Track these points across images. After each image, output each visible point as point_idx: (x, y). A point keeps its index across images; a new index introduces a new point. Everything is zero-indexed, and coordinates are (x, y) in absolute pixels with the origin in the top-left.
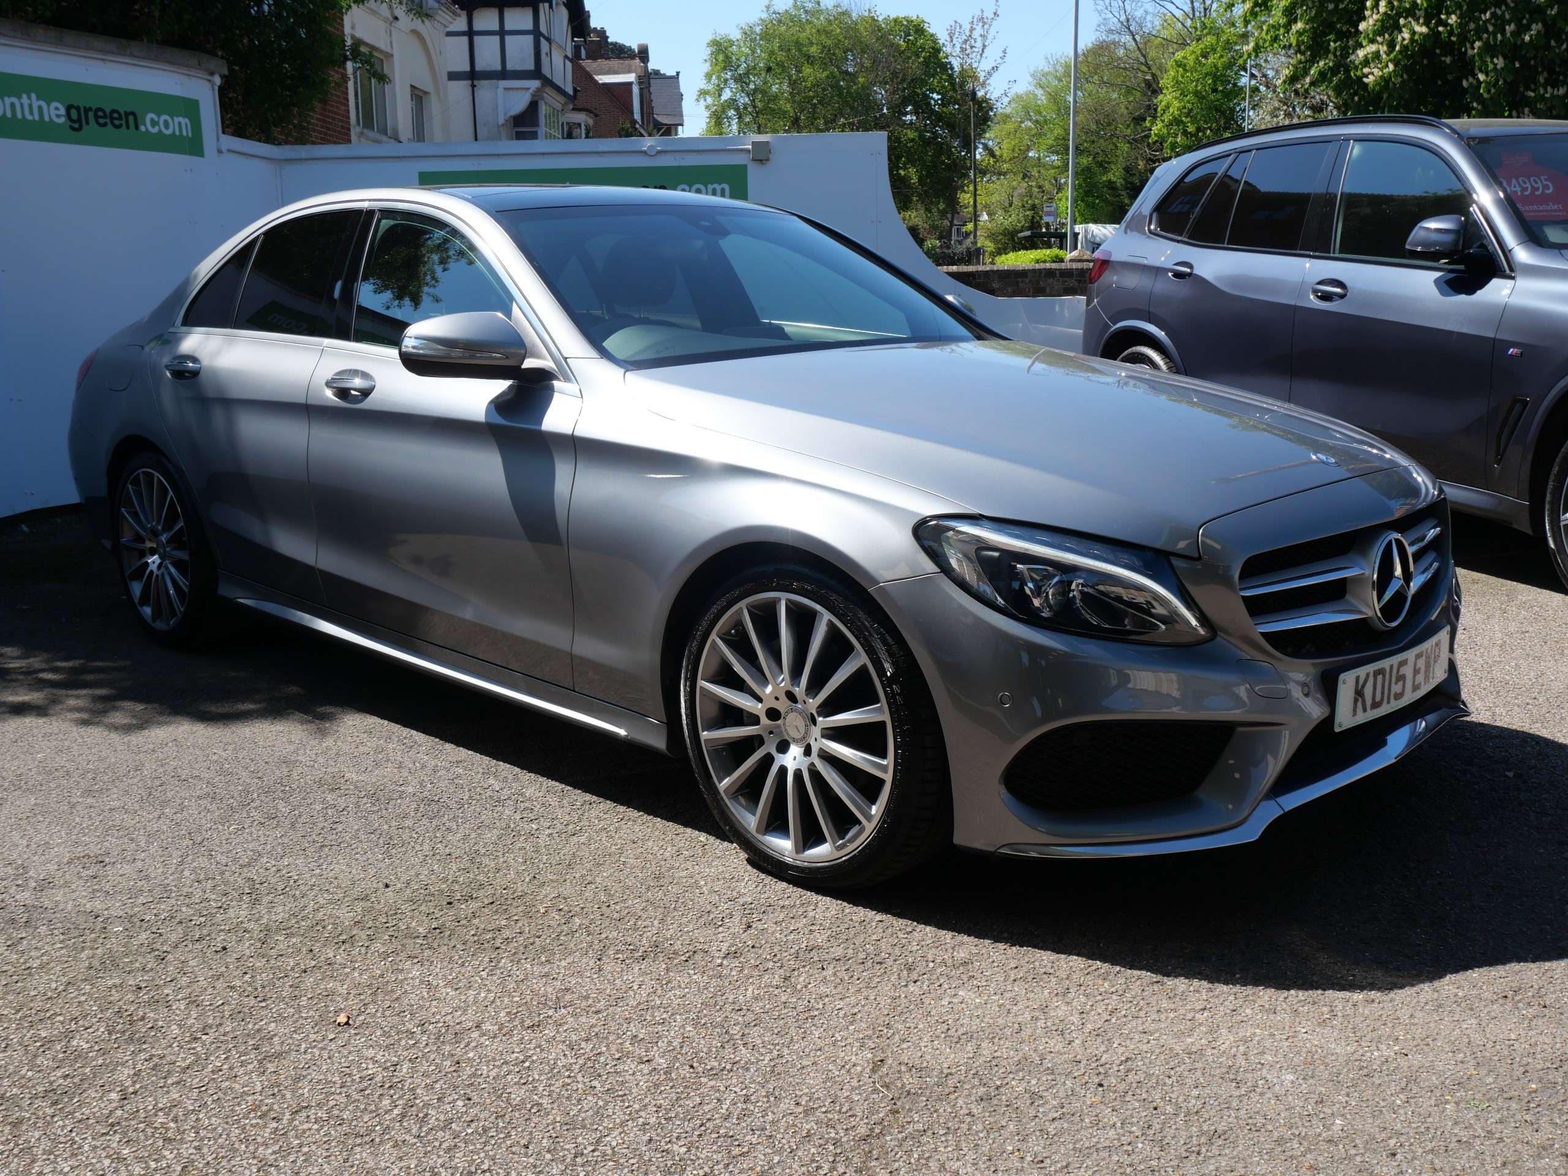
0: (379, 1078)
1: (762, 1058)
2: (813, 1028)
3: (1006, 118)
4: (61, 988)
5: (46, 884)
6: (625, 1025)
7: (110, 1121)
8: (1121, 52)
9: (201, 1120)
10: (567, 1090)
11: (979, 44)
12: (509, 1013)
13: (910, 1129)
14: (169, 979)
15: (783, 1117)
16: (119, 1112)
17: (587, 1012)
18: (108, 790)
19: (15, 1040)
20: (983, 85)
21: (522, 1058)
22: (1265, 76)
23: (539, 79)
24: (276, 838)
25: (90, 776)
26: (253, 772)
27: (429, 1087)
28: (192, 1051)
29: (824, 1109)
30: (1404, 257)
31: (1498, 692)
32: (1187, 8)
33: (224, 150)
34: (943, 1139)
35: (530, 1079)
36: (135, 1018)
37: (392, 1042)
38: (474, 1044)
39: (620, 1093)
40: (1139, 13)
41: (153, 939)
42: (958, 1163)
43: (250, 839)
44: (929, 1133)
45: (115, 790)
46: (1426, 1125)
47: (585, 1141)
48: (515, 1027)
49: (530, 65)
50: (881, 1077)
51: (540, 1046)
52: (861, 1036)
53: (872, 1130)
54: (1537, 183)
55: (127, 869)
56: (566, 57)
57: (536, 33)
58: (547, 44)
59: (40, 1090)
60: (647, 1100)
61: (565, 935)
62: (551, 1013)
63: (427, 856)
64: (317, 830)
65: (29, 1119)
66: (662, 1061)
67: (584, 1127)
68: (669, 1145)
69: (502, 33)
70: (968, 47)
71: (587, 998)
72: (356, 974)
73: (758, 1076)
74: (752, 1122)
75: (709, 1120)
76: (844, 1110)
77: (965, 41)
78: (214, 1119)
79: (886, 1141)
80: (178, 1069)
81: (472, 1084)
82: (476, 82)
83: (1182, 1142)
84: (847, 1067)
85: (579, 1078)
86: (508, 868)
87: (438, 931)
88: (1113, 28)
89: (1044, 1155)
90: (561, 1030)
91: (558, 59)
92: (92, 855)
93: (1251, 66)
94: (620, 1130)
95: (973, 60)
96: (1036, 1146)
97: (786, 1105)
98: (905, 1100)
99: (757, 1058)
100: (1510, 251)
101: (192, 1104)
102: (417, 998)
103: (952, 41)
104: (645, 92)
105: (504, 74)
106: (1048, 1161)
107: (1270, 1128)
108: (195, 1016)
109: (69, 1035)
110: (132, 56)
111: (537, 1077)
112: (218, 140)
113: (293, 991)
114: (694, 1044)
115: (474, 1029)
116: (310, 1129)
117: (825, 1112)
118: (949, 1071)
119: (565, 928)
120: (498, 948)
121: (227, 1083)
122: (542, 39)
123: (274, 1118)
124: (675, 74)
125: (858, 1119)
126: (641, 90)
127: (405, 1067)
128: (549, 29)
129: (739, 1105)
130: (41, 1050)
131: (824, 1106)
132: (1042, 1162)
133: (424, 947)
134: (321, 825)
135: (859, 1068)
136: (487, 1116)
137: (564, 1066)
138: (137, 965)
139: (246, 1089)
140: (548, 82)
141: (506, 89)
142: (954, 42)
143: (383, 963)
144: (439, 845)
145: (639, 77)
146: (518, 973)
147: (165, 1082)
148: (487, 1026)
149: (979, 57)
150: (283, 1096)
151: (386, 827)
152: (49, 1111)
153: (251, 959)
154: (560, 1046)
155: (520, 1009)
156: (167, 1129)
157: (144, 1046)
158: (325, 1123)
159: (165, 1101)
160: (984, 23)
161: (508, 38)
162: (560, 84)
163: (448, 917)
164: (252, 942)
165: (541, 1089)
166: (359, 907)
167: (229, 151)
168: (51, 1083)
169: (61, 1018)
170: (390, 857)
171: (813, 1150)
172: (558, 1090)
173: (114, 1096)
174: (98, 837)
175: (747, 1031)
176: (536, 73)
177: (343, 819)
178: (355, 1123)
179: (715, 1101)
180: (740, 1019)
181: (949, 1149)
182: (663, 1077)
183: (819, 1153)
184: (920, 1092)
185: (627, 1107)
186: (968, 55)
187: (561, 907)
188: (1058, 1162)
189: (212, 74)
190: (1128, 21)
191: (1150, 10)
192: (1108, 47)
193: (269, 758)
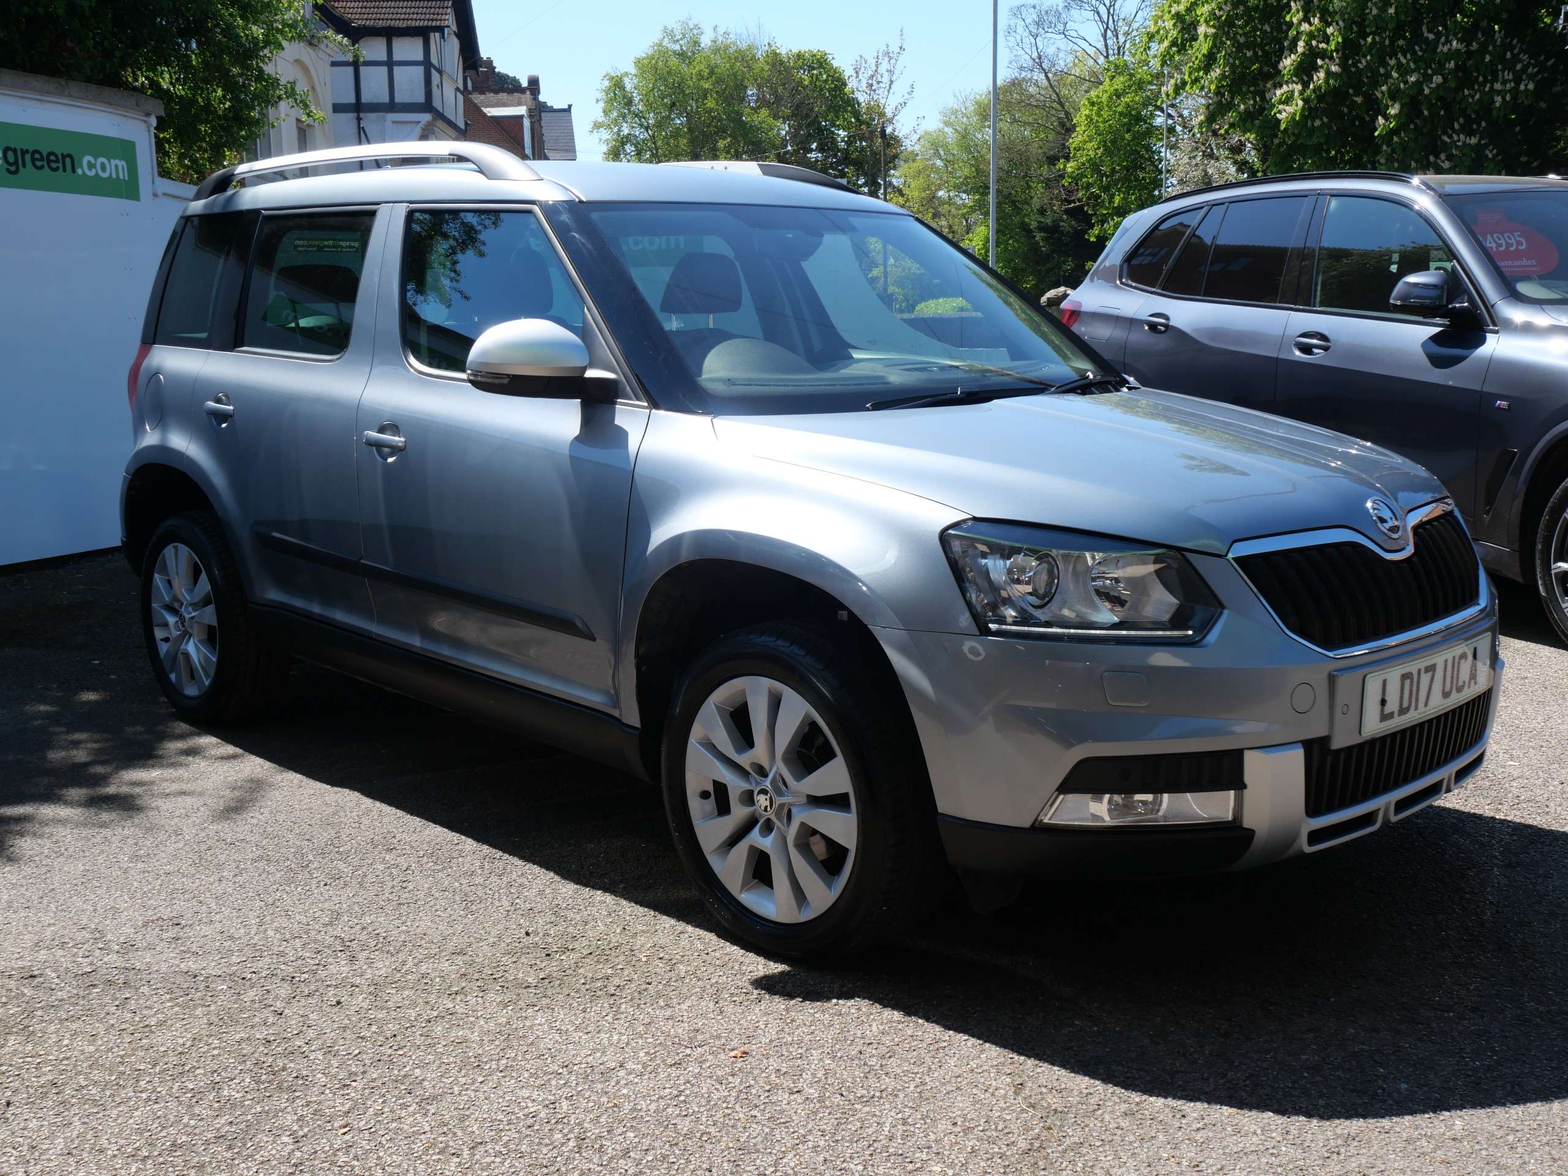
0: (543, 1115)
1: (907, 1085)
2: (947, 1058)
3: (914, 155)
4: (189, 1044)
5: (128, 947)
6: (765, 1061)
7: (293, 1162)
8: (1032, 90)
9: (382, 1157)
10: (730, 1119)
11: (886, 79)
12: (647, 1053)
13: (1068, 1142)
14: (295, 1032)
15: (945, 1136)
16: (298, 1154)
17: (724, 1050)
18: (155, 855)
19: (164, 1092)
20: (891, 121)
21: (675, 1092)
22: (1181, 116)
23: (430, 112)
24: (349, 898)
25: (131, 841)
26: (299, 834)
27: (596, 1121)
28: (347, 1097)
29: (981, 1128)
30: (1389, 311)
31: (1511, 736)
32: (1100, 45)
33: (160, 194)
34: (1101, 1149)
35: (691, 1111)
36: (276, 1069)
37: (543, 1082)
38: (623, 1082)
39: (782, 1120)
40: (1051, 51)
41: (263, 995)
42: (1121, 1170)
43: (322, 899)
44: (1087, 1145)
45: (163, 855)
46: (1537, 1122)
47: (763, 1163)
48: (658, 1065)
49: (420, 98)
50: (1025, 1098)
51: (689, 1082)
52: (995, 1063)
53: (1031, 1144)
54: (1510, 239)
55: (206, 930)
56: (457, 89)
57: (427, 63)
58: (438, 75)
59: (209, 1136)
60: (810, 1126)
61: (675, 981)
62: (688, 1051)
63: (508, 911)
64: (388, 890)
65: (210, 1163)
66: (811, 1091)
67: (758, 1151)
68: (845, 1164)
69: (390, 64)
70: (874, 83)
71: (719, 1037)
72: (482, 1023)
73: (909, 1101)
74: (916, 1142)
75: (874, 1141)
76: (1000, 1128)
77: (872, 77)
78: (395, 1157)
79: (1048, 1154)
80: (339, 1113)
81: (635, 1118)
82: (362, 115)
83: (1322, 1144)
84: (990, 1090)
85: (737, 1107)
86: (595, 920)
87: (547, 981)
88: (1024, 65)
89: (1199, 1160)
90: (704, 1066)
91: (449, 91)
92: (165, 918)
93: (1168, 106)
94: (793, 1153)
95: (881, 96)
96: (1189, 1153)
97: (943, 1126)
98: (1053, 1118)
99: (902, 1086)
100: (1492, 306)
101: (368, 1144)
102: (552, 1042)
103: (857, 77)
104: (537, 125)
105: (392, 106)
106: (1203, 1165)
107: (1398, 1130)
108: (336, 1065)
109: (215, 1086)
110: (70, 96)
111: (696, 1109)
112: (153, 183)
113: (425, 1040)
114: (838, 1075)
115: (618, 1068)
116: (493, 1162)
117: (982, 1131)
118: (1088, 1091)
119: (672, 974)
120: (613, 995)
121: (394, 1125)
122: (433, 70)
123: (453, 1154)
124: (566, 107)
125: (1016, 1136)
126: (532, 123)
127: (565, 1105)
128: (440, 60)
129: (899, 1127)
130: (194, 1100)
131: (980, 1125)
132: (1198, 1166)
133: (539, 996)
134: (390, 884)
135: (1002, 1092)
136: (662, 1145)
137: (719, 1099)
138: (257, 1019)
139: (415, 1129)
140: (440, 116)
141: (394, 122)
142: (860, 77)
143: (505, 1011)
144: (518, 901)
145: (530, 110)
146: (641, 1017)
147: (333, 1125)
148: (630, 1065)
149: (886, 93)
150: (455, 1134)
151: (457, 884)
152: (229, 1155)
153: (370, 1012)
154: (708, 1081)
155: (657, 1049)
156: (353, 1167)
157: (297, 1094)
158: (506, 1157)
159: (339, 1142)
160: (890, 58)
161: (396, 69)
162: (452, 117)
163: (552, 967)
164: (364, 995)
165: (704, 1119)
166: (459, 960)
167: (165, 194)
168: (218, 1130)
169: (201, 1071)
170: (472, 913)
171: (982, 1164)
172: (721, 1120)
173: (285, 1139)
174: (165, 900)
175: (884, 1062)
176: (427, 106)
177: (410, 878)
178: (534, 1155)
179: (875, 1124)
180: (874, 1052)
181: (1109, 1158)
182: (818, 1105)
183: (989, 1166)
184: (1066, 1110)
185: (793, 1133)
186: (875, 90)
187: (661, 955)
188: (1212, 1165)
189: (148, 115)
190: (1040, 58)
191: (1062, 47)
192: (1020, 84)
193: (310, 820)
